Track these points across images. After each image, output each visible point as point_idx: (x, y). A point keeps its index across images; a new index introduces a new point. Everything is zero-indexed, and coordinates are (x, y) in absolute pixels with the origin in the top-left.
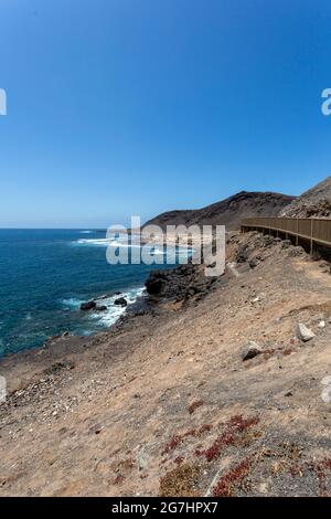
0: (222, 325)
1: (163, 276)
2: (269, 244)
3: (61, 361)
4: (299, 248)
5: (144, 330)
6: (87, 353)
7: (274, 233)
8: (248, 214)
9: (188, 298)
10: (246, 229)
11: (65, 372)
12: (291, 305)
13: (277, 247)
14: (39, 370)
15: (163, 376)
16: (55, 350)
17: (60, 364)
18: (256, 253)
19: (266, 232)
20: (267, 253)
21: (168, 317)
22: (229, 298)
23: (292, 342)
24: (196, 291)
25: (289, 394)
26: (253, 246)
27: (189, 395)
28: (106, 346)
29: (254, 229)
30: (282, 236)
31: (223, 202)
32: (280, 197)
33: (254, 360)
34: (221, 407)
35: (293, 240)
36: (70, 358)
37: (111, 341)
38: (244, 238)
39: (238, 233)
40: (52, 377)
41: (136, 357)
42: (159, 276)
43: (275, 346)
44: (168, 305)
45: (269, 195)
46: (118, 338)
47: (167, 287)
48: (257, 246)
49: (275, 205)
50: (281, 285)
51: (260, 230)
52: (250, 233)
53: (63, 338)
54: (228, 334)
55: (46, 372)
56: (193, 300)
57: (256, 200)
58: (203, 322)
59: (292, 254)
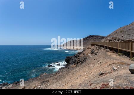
0: (91, 69)
1: (70, 58)
2: (99, 49)
3: (45, 80)
4: (108, 50)
5: (67, 72)
6: (52, 78)
7: (101, 46)
8: (92, 41)
9: (78, 64)
10: (92, 45)
11: (47, 83)
12: (109, 63)
13: (102, 49)
14: (40, 83)
15: (77, 82)
16: (43, 77)
17: (45, 81)
18: (96, 51)
19: (99, 46)
20: (99, 51)
21: (73, 69)
22: (91, 62)
23: (112, 71)
24: (80, 61)
25: (115, 79)
26: (95, 49)
27: (88, 83)
28: (56, 76)
29: (95, 45)
30: (103, 47)
31: (85, 38)
32: (100, 37)
33: (103, 75)
34: (98, 84)
35: (107, 48)
36: (47, 79)
37: (58, 75)
38: (92, 47)
39: (90, 46)
40: (43, 84)
41: (67, 78)
42: (69, 58)
43: (107, 72)
44: (72, 66)
45: (98, 36)
46: (59, 74)
47: (71, 61)
48: (96, 49)
49: (99, 39)
50: (106, 59)
51: (97, 45)
52: (94, 46)
53: (45, 74)
54: (93, 71)
55: (41, 83)
56: (79, 64)
57: (94, 37)
58: (85, 68)
59: (107, 51)
